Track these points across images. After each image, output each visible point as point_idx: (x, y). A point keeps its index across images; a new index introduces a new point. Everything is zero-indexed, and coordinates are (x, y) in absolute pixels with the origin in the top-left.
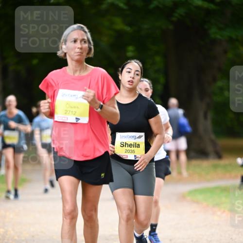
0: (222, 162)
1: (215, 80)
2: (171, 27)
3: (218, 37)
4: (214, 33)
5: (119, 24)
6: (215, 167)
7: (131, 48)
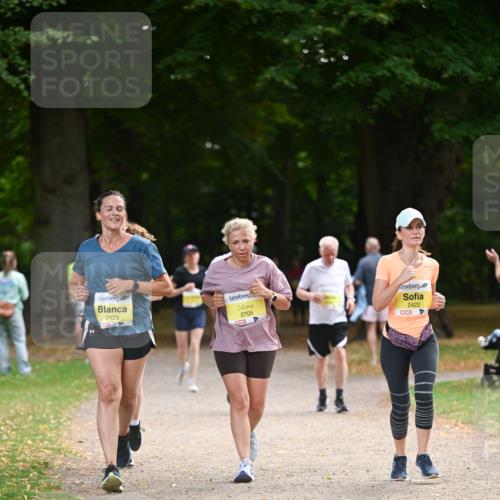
0: (453, 342)
1: (441, 208)
2: (371, 121)
3: (447, 137)
4: (439, 129)
5: (284, 116)
7: (303, 155)
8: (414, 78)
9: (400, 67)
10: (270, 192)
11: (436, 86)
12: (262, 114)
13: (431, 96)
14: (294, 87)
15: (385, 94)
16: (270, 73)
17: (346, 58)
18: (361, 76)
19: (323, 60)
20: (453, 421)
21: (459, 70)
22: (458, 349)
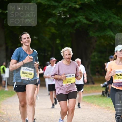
0: (94, 86)
1: (92, 53)
2: (74, 32)
3: (93, 35)
4: (91, 34)
5: (53, 30)
6: (92, 87)
7: (58, 40)
8: (85, 21)
9: (81, 18)
10: (50, 49)
11: (90, 23)
12: (48, 30)
13: (89, 25)
14: (56, 23)
15: (78, 25)
16: (50, 20)
17: (68, 16)
18: (72, 21)
19: (63, 17)
20: (95, 105)
21: (96, 19)
22: (96, 87)
